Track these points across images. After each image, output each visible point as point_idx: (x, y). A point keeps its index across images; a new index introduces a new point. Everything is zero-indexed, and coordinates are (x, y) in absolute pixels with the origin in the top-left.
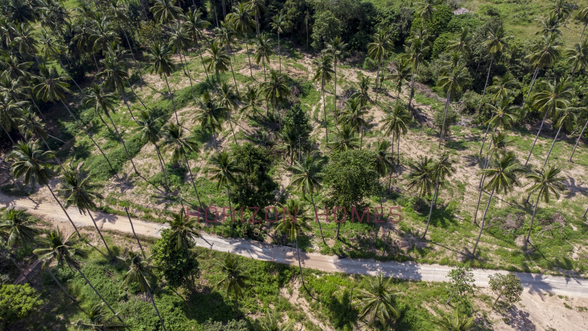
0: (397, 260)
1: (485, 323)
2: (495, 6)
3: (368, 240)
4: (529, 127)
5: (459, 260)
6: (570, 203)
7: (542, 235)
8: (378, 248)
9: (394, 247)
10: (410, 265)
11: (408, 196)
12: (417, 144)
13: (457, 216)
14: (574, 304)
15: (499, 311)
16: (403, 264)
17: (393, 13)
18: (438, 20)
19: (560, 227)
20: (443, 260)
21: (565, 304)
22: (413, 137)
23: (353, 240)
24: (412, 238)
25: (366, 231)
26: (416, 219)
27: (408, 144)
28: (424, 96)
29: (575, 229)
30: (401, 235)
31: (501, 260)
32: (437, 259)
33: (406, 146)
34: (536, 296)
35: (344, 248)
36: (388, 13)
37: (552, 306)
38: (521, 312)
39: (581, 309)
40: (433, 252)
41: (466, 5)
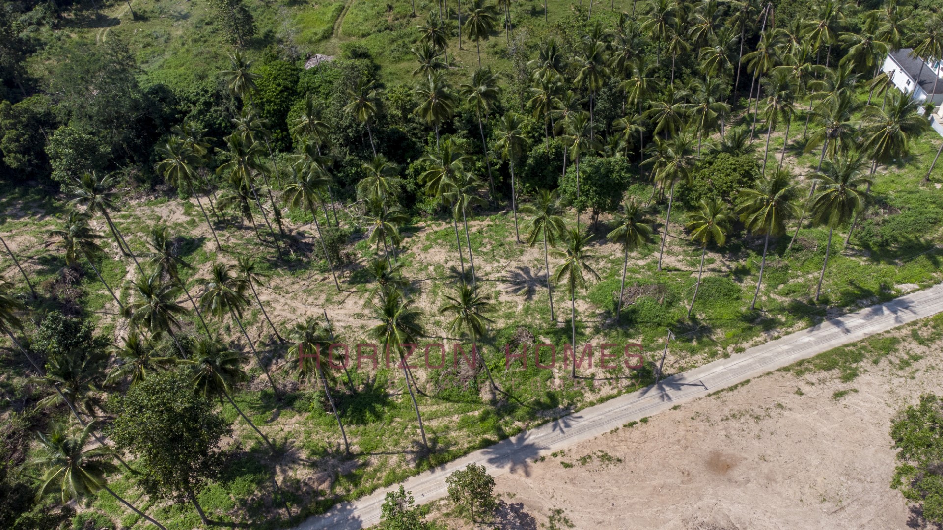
0: (317, 513)
2: (363, 42)
3: (261, 499)
5: (412, 465)
6: (532, 306)
7: (511, 370)
8: (281, 505)
9: (308, 493)
10: (339, 511)
11: (311, 390)
12: (305, 297)
13: (391, 392)
14: (574, 457)
15: (483, 522)
16: (329, 514)
17: (206, 92)
20: (388, 477)
21: (562, 463)
22: (296, 286)
23: (236, 514)
24: (332, 461)
25: (254, 486)
26: (331, 426)
27: (289, 302)
29: (548, 341)
30: (314, 465)
31: (469, 436)
32: (379, 479)
33: (286, 307)
34: (521, 472)
36: (198, 94)
37: (548, 475)
38: (512, 505)
39: (584, 461)
40: (369, 469)
41: (321, 48)
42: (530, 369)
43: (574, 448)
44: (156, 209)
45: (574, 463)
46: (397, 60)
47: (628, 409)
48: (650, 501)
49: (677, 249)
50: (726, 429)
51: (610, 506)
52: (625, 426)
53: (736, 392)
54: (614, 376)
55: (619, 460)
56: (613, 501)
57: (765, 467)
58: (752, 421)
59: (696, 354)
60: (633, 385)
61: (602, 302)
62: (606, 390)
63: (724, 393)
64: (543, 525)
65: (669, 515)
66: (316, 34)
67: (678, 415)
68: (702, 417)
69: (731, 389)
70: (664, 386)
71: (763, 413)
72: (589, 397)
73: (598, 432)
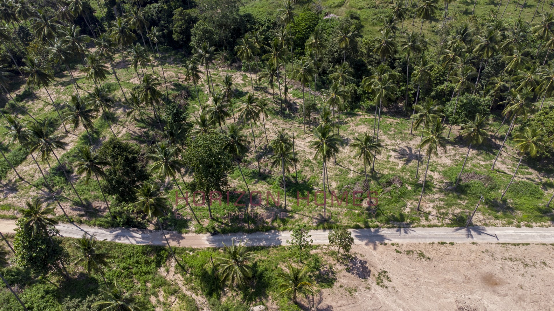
0: (262, 231)
1: (330, 274)
3: (238, 216)
5: (315, 225)
6: (407, 168)
7: (383, 196)
8: (246, 222)
9: (260, 220)
10: (272, 234)
11: (277, 176)
13: (315, 188)
14: (404, 249)
15: (342, 263)
16: (267, 233)
17: (270, 21)
18: (307, 24)
19: (396, 188)
21: (396, 250)
22: (284, 126)
23: (225, 218)
24: (276, 210)
25: (236, 209)
26: (281, 194)
30: (267, 209)
31: (349, 221)
34: (371, 246)
35: (217, 226)
37: (385, 253)
38: (361, 261)
39: (408, 252)
40: (293, 220)
41: (335, 11)
42: (394, 199)
43: (405, 245)
45: (402, 252)
46: (374, 25)
47: (444, 235)
48: (440, 284)
49: (509, 161)
50: (502, 264)
51: (415, 279)
52: (439, 243)
53: (517, 247)
54: (442, 216)
55: (429, 259)
56: (417, 277)
57: (520, 292)
58: (521, 266)
59: (499, 219)
60: (452, 224)
61: (450, 177)
62: (435, 222)
63: (509, 245)
64: (374, 275)
65: (449, 295)
66: (334, 3)
67: (474, 247)
68: (489, 253)
69: (515, 245)
70: (471, 230)
71: (531, 264)
72: (423, 222)
73: (422, 241)
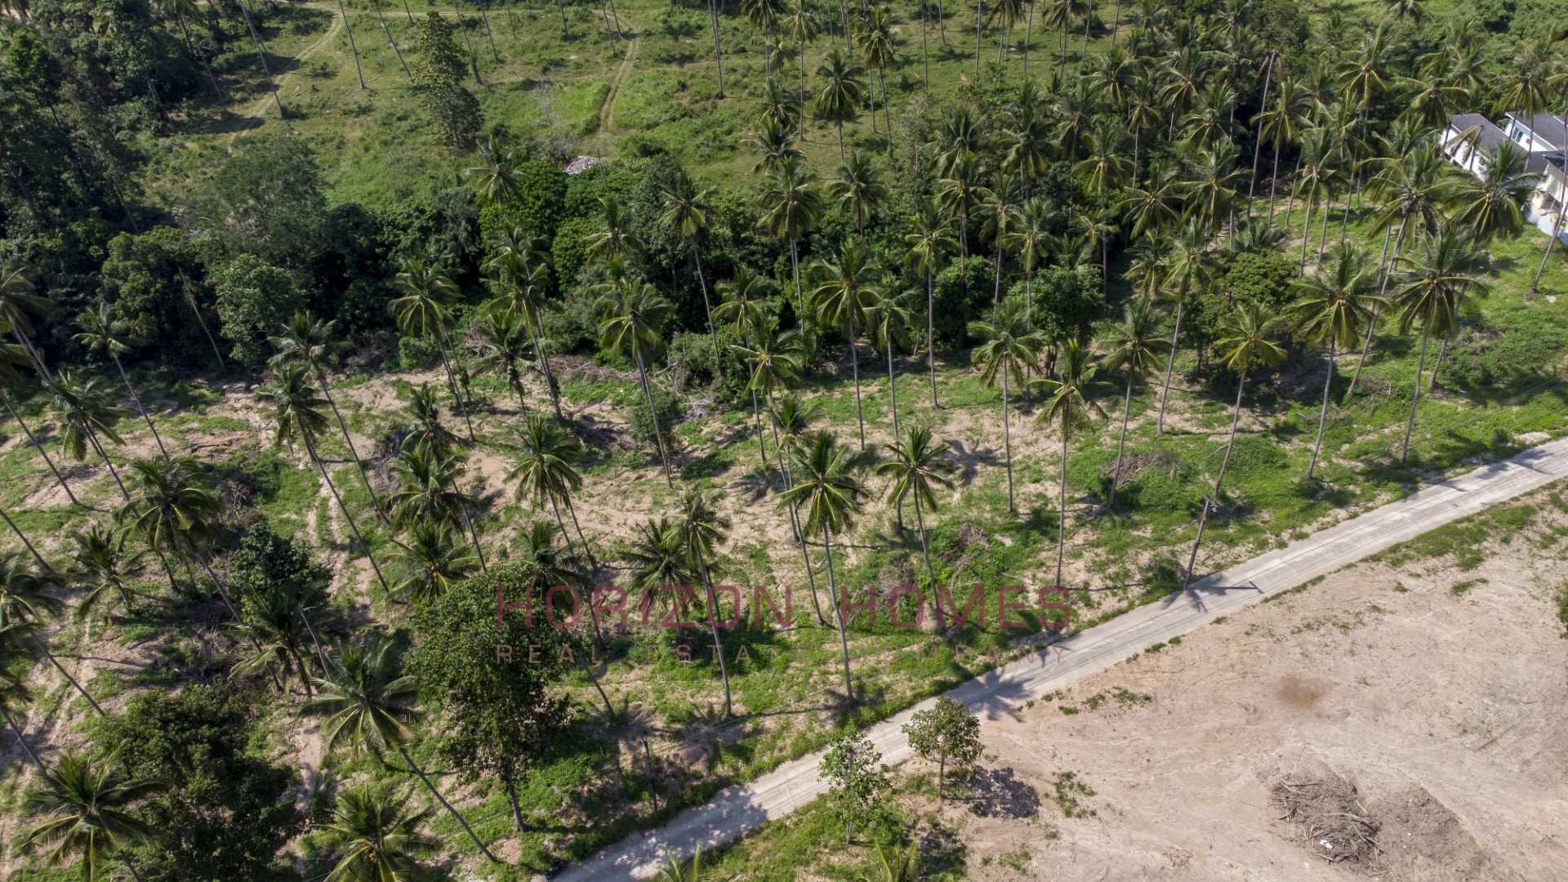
0: (694, 803)
1: (942, 840)
2: (648, 134)
3: (603, 790)
4: (832, 368)
5: (829, 727)
6: (976, 494)
7: (959, 584)
8: (635, 797)
9: (673, 775)
10: (728, 799)
11: (651, 633)
12: (619, 500)
14: (1078, 699)
15: (955, 798)
16: (712, 806)
17: (423, 212)
18: (538, 198)
19: (982, 552)
20: (795, 745)
21: (1061, 708)
22: (600, 488)
23: (565, 814)
24: (705, 729)
25: (589, 770)
26: (693, 679)
27: (596, 508)
28: (584, 383)
29: (1008, 542)
30: (677, 736)
31: (910, 680)
32: (781, 750)
33: (594, 516)
34: (1006, 719)
35: (552, 845)
36: (409, 216)
37: (1042, 727)
38: (995, 772)
39: (1094, 703)
40: (765, 738)
41: (585, 147)
42: (989, 582)
43: (1076, 687)
44: (351, 392)
45: (1078, 707)
46: (708, 159)
47: (1148, 627)
48: (1203, 751)
49: (1179, 404)
50: (1300, 645)
51: (1145, 763)
52: (1148, 651)
53: (1305, 593)
54: (1119, 584)
55: (1148, 698)
56: (1147, 756)
57: (1368, 694)
58: (1337, 632)
59: (1236, 545)
60: (1149, 593)
61: (1082, 482)
62: (1110, 604)
63: (1289, 596)
64: (1047, 796)
65: (1236, 768)
66: (574, 126)
67: (1224, 630)
68: (1261, 632)
69: (1298, 590)
70: (1198, 592)
71: (1352, 620)
72: (1085, 614)
73: (1109, 662)
